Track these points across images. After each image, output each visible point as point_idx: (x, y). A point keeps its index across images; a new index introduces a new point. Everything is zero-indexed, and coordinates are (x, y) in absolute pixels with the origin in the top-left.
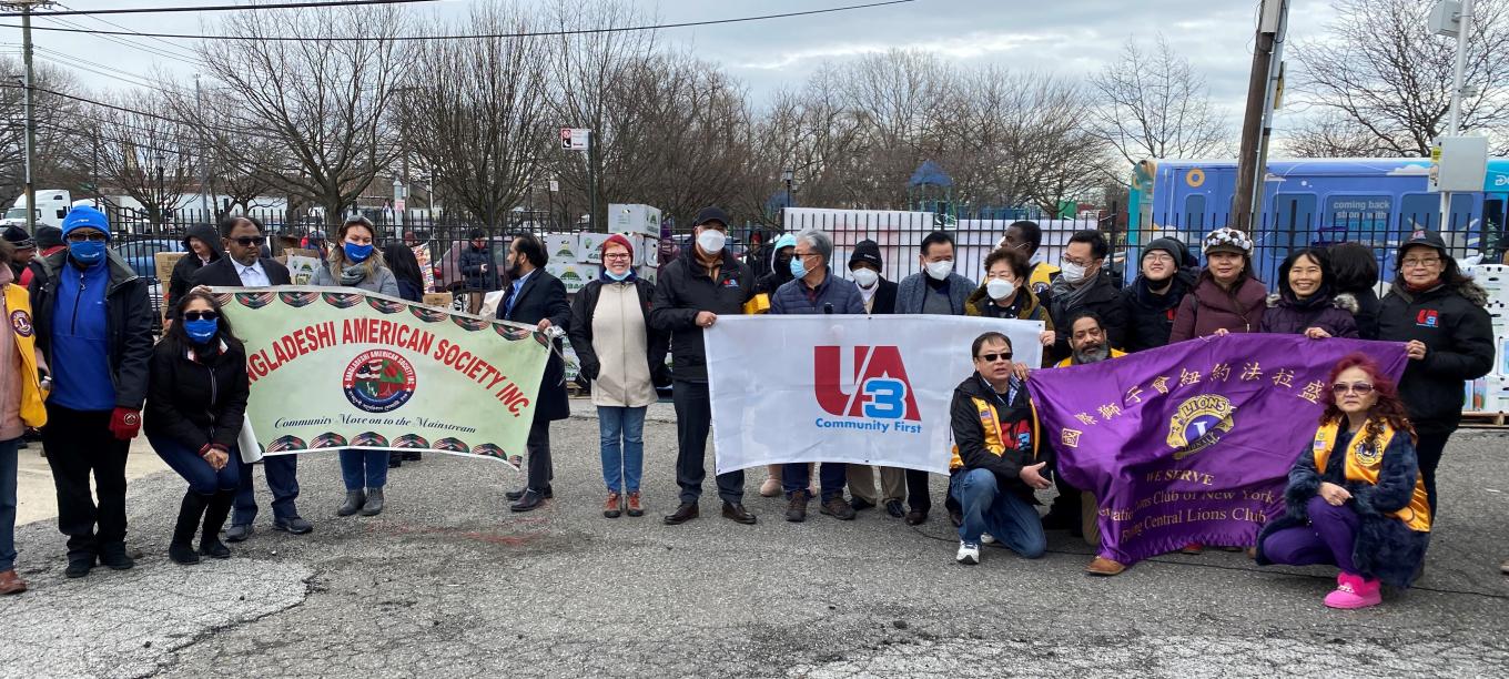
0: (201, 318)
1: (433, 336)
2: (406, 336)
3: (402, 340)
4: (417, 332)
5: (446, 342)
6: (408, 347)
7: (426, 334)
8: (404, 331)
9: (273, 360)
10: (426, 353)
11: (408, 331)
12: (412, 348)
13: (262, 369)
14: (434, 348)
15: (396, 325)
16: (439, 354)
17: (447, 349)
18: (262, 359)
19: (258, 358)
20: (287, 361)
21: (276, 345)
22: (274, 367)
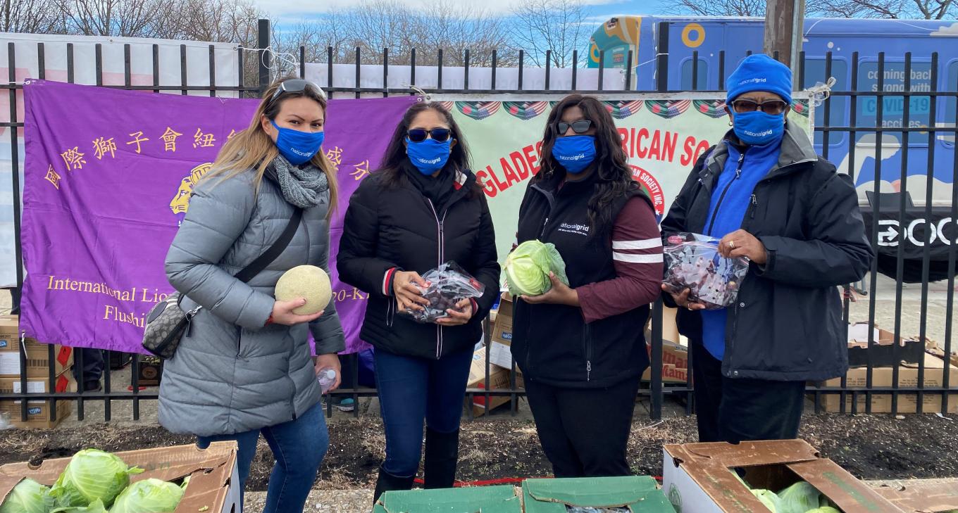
0: (429, 137)
1: (676, 135)
2: (646, 143)
3: (642, 149)
4: (657, 134)
5: (691, 139)
6: (650, 157)
7: (668, 135)
8: (643, 137)
9: (502, 179)
10: (670, 160)
11: (647, 136)
12: (654, 156)
13: (490, 189)
14: (679, 151)
15: (633, 131)
16: (686, 157)
17: (694, 149)
18: (489, 177)
19: (485, 175)
20: (518, 181)
21: (503, 162)
22: (503, 187)
